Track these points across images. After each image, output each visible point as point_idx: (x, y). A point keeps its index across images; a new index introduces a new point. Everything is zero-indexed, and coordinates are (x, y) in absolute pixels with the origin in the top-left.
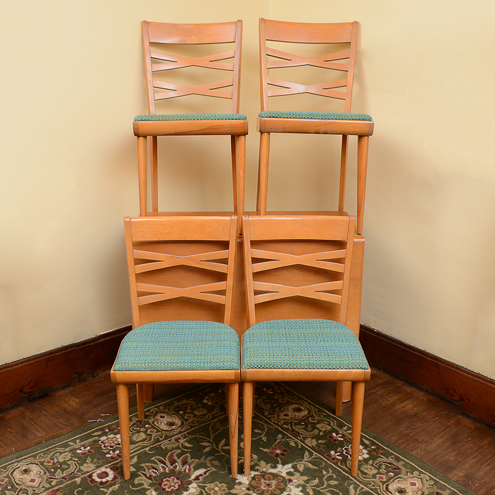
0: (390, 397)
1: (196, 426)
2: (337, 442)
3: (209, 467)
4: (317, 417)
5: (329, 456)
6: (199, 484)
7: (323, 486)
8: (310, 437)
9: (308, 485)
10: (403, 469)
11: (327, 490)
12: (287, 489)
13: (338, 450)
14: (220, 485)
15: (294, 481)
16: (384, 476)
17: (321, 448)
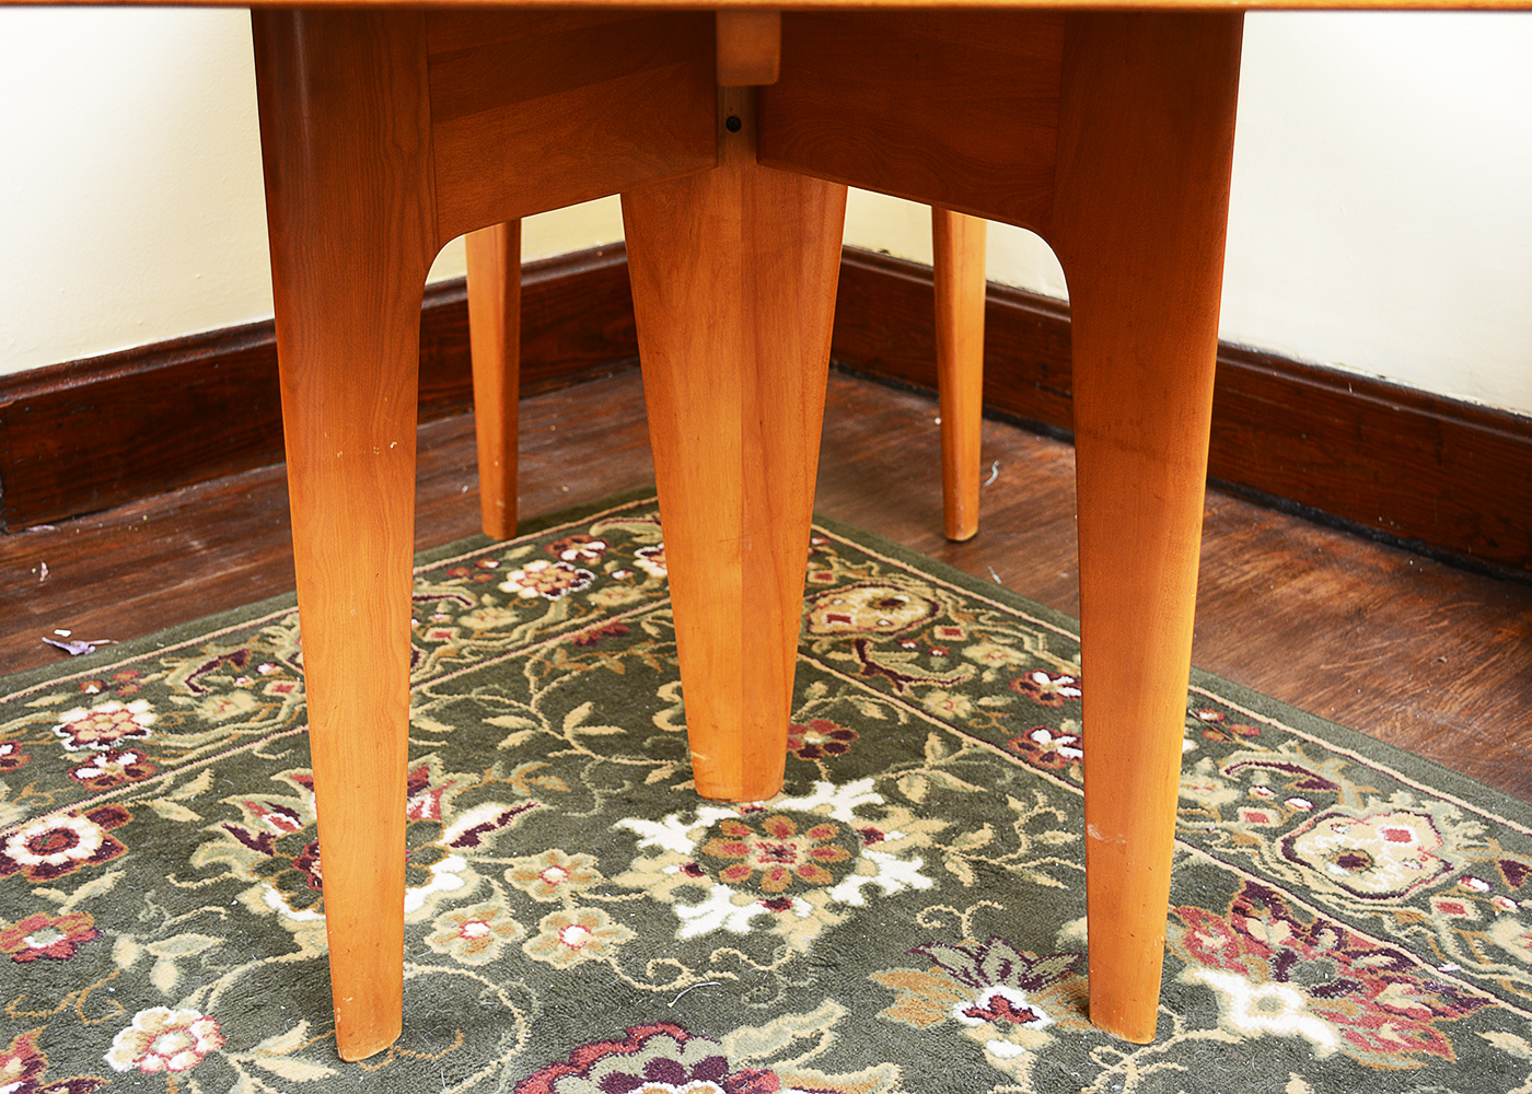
0: (1247, 562)
1: (469, 666)
2: (1055, 703)
3: (523, 799)
4: (963, 624)
5: (1030, 748)
6: (476, 859)
7: (1014, 852)
8: (944, 689)
9: (951, 849)
10: (1345, 785)
11: (1034, 863)
12: (860, 864)
13: (1064, 727)
14: (567, 860)
15: (886, 837)
16: (1269, 813)
17: (994, 723)
